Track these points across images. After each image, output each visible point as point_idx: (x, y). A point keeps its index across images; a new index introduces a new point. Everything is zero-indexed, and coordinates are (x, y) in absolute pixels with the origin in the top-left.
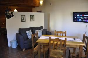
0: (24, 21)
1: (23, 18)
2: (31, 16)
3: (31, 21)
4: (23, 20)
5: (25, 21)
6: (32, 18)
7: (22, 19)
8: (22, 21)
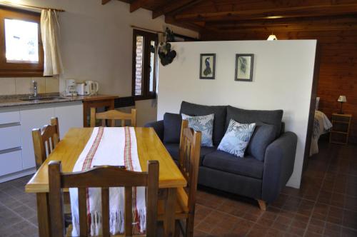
0: (211, 75)
1: (207, 64)
2: (238, 56)
3: (237, 79)
4: (208, 72)
5: (213, 78)
6: (243, 67)
7: (204, 67)
8: (201, 78)
